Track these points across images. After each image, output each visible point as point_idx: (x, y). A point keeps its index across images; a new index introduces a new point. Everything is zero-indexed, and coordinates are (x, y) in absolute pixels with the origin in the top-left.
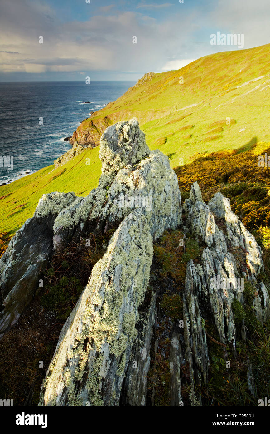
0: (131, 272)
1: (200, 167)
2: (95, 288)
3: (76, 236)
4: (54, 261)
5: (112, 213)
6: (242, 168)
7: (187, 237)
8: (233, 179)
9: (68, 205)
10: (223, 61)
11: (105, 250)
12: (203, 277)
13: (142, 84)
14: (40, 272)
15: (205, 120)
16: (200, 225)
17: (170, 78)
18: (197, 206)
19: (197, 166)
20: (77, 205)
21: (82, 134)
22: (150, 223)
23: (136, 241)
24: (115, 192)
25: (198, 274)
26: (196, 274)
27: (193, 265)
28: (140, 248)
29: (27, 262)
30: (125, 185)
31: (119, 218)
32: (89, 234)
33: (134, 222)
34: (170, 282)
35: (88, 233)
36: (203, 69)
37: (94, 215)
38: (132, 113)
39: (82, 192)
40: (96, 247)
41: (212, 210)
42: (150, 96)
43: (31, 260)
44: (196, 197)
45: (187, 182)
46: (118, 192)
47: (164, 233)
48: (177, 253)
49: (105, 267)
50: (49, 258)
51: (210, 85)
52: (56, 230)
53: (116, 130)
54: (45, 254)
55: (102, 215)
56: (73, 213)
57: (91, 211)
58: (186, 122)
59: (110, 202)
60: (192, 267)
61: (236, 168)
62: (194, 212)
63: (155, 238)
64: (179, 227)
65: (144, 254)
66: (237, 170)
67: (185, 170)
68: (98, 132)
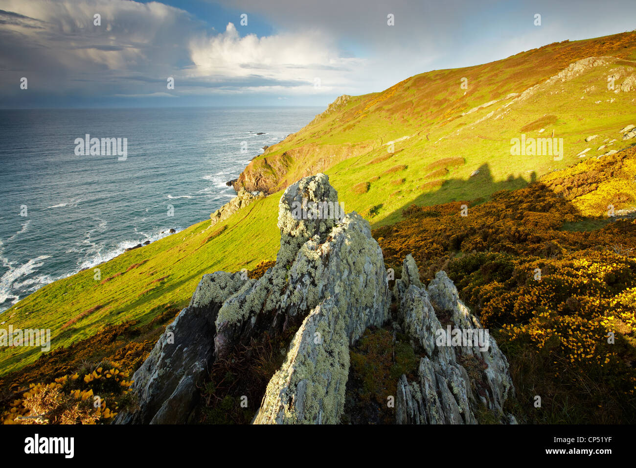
0: (318, 391)
1: (419, 226)
2: (271, 414)
3: (245, 336)
4: (214, 372)
5: (294, 304)
6: (480, 229)
7: (397, 339)
8: (468, 246)
9: (236, 290)
10: (441, 81)
11: (284, 358)
12: (421, 402)
13: (335, 110)
14: (196, 388)
15: (422, 159)
16: (415, 321)
17: (371, 102)
18: (411, 292)
19: (415, 225)
20: (248, 292)
21: (252, 177)
22: (345, 317)
23: (325, 345)
24: (298, 274)
25: (413, 397)
26: (411, 398)
27: (406, 382)
28: (331, 355)
29: (179, 371)
30: (311, 264)
31: (302, 310)
32: (262, 334)
33: (323, 318)
34: (374, 410)
35: (261, 332)
36: (415, 92)
37: (269, 306)
38: (320, 148)
39: (249, 260)
40: (272, 352)
41: (432, 298)
42: (345, 126)
43: (184, 369)
44: (411, 278)
45: (400, 249)
46: (301, 274)
47: (365, 333)
48: (383, 363)
49: (284, 383)
50: (209, 366)
51: (426, 112)
52: (220, 327)
53: (299, 189)
54: (203, 361)
55: (280, 306)
56: (242, 303)
57: (266, 300)
58: (396, 161)
59: (291, 287)
60: (405, 386)
61: (471, 229)
62: (406, 301)
63: (353, 340)
64: (387, 324)
65: (337, 366)
66: (472, 231)
67: (397, 231)
68: (274, 174)
